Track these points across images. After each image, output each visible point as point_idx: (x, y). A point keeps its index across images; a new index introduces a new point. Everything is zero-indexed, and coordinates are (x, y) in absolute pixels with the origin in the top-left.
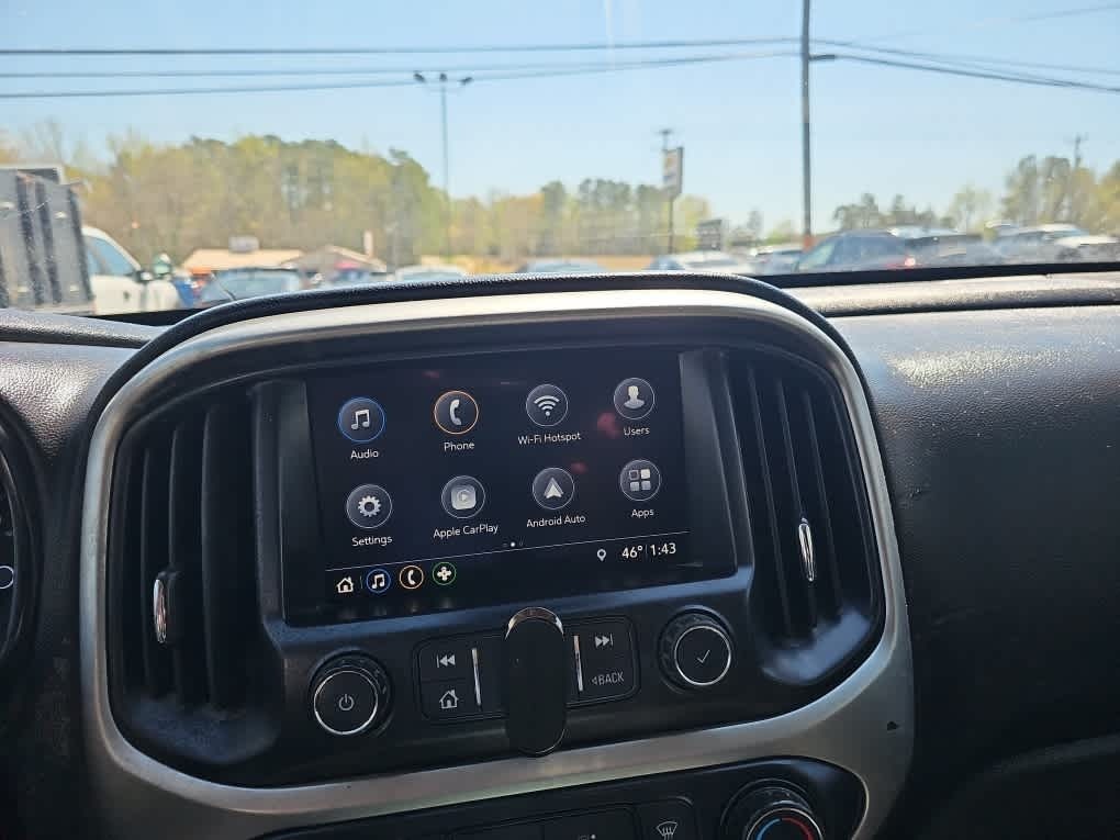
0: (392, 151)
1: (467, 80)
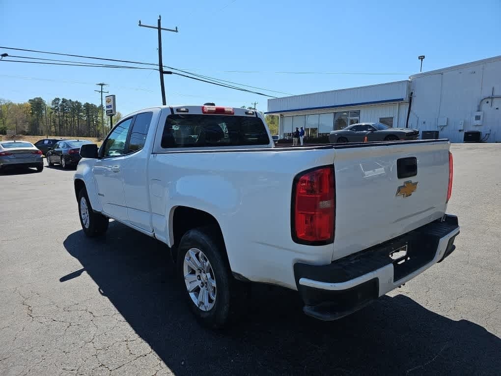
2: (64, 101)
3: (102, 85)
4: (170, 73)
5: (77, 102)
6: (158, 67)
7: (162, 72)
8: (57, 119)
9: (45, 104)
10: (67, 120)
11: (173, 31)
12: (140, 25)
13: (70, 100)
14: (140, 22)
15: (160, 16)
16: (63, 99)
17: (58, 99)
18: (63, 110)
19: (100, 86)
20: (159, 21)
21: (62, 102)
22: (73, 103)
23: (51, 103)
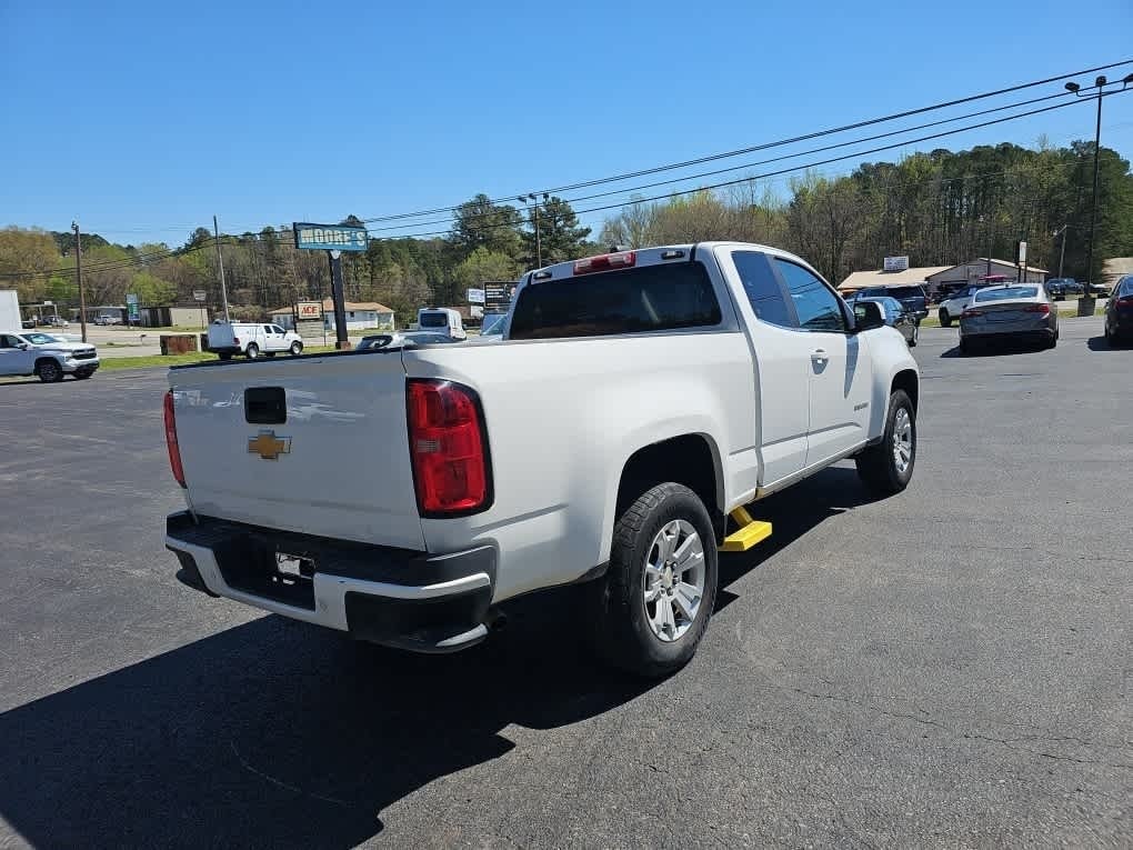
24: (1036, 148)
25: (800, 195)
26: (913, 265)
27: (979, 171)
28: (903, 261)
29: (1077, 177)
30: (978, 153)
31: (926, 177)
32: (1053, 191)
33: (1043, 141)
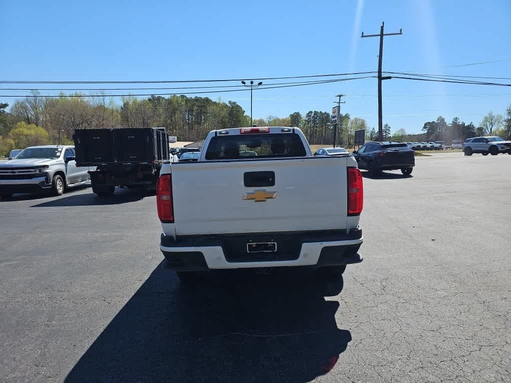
0: (229, 102)
1: (260, 84)
2: (316, 113)
3: (340, 96)
4: (390, 78)
5: (325, 113)
6: (377, 75)
7: (380, 78)
8: (309, 130)
9: (301, 117)
10: (316, 130)
11: (398, 34)
12: (363, 36)
13: (321, 112)
14: (363, 33)
15: (383, 23)
16: (315, 111)
17: (311, 112)
18: (314, 121)
19: (339, 97)
20: (382, 27)
21: (314, 114)
22: (323, 114)
23: (305, 116)
24: (218, 102)
25: (126, 104)
26: (178, 140)
27: (199, 107)
28: (174, 138)
29: (231, 114)
30: (197, 99)
31: (180, 105)
32: (223, 118)
33: (220, 99)
